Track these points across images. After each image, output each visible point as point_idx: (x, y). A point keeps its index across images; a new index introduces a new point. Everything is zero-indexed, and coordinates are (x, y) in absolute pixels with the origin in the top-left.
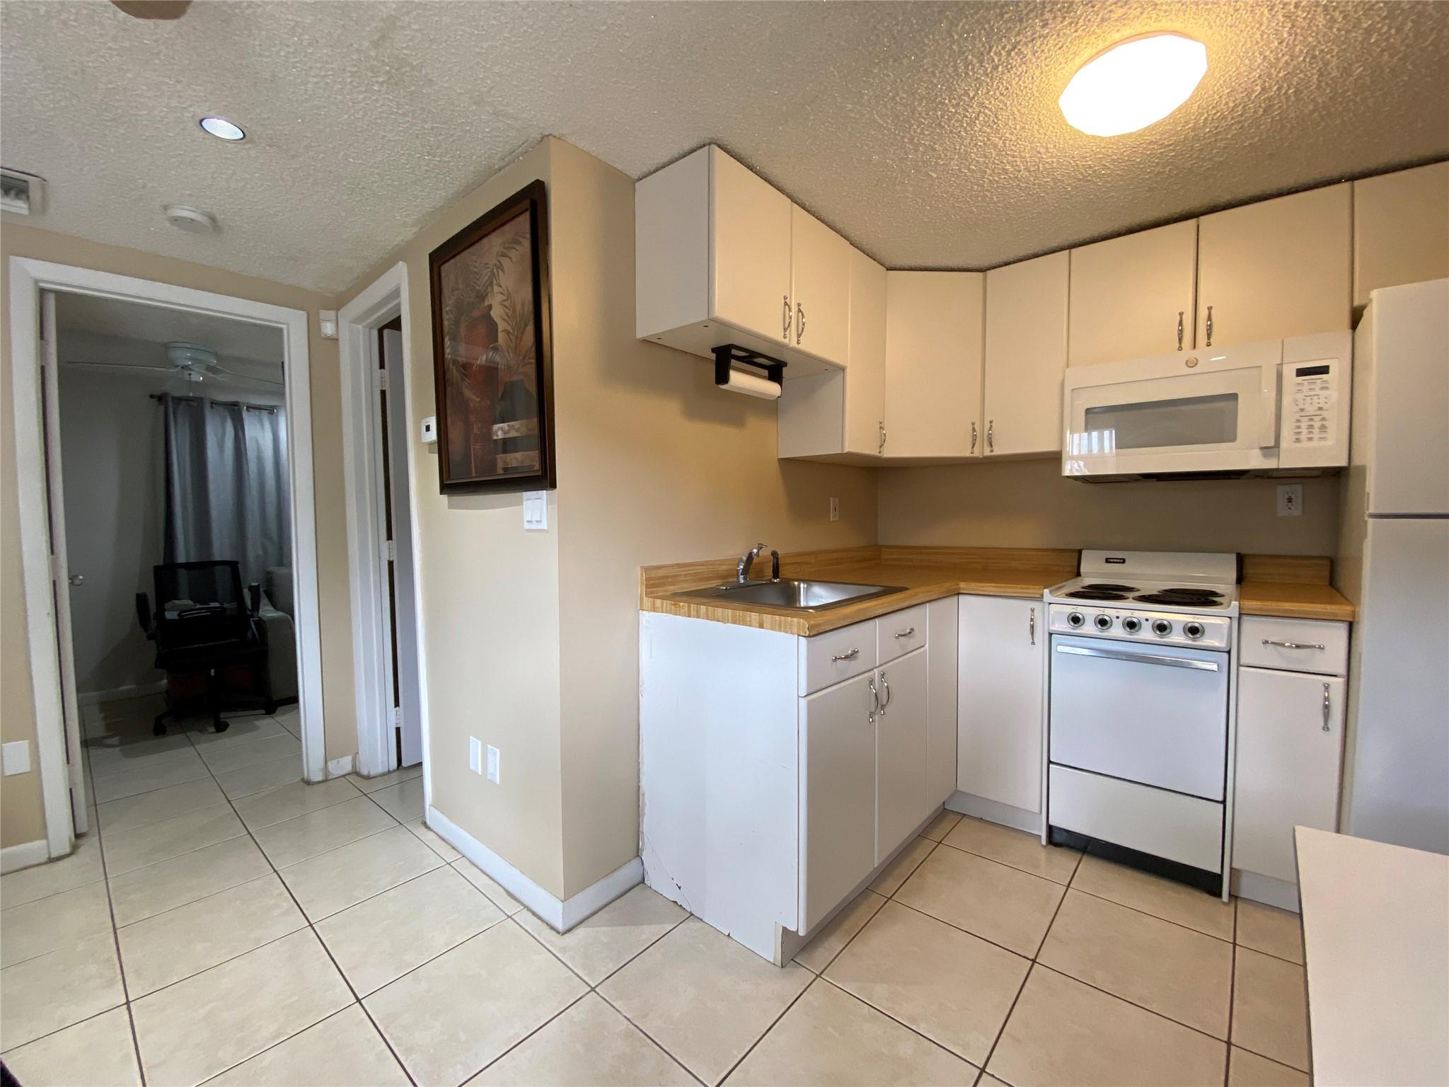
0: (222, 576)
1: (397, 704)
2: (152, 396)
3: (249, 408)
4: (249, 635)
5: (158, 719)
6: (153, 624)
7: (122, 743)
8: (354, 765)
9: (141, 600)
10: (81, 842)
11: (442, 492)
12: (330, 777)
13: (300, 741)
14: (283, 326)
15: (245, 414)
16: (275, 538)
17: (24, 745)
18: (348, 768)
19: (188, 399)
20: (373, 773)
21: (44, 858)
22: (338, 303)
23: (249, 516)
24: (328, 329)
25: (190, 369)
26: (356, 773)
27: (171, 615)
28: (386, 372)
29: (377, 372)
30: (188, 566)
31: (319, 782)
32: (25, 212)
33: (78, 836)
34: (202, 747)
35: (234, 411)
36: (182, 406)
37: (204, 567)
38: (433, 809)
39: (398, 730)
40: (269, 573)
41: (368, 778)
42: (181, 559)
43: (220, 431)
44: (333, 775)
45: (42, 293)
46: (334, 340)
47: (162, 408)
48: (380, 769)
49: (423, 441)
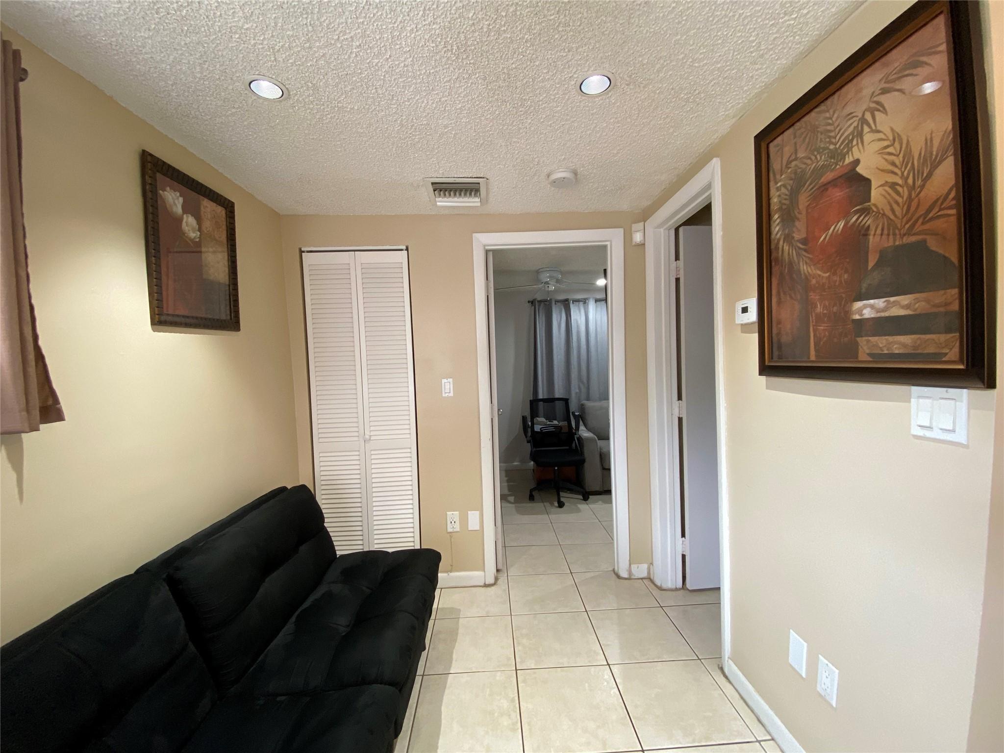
0: (559, 405)
1: (683, 535)
2: (529, 302)
3: (575, 301)
4: (574, 445)
5: (531, 491)
6: (529, 434)
7: (515, 502)
8: (649, 573)
9: (524, 419)
10: (500, 575)
11: (761, 373)
12: (633, 577)
13: (613, 540)
14: (608, 243)
15: (571, 305)
16: (585, 381)
17: (477, 513)
18: (645, 575)
19: (546, 301)
20: (664, 586)
21: (482, 584)
22: (644, 216)
23: (573, 367)
24: (638, 237)
25: (548, 284)
26: (650, 579)
27: (537, 428)
28: (681, 263)
29: (674, 264)
30: (543, 400)
31: (626, 579)
32: (479, 204)
33: (498, 571)
34: (553, 517)
35: (566, 304)
36: (542, 304)
37: (551, 401)
38: (730, 662)
39: (684, 556)
40: (582, 405)
41: (660, 589)
42: (541, 396)
43: (559, 317)
44: (635, 576)
45: (487, 252)
46: (642, 245)
47: (533, 307)
48: (669, 585)
49: (736, 323)
